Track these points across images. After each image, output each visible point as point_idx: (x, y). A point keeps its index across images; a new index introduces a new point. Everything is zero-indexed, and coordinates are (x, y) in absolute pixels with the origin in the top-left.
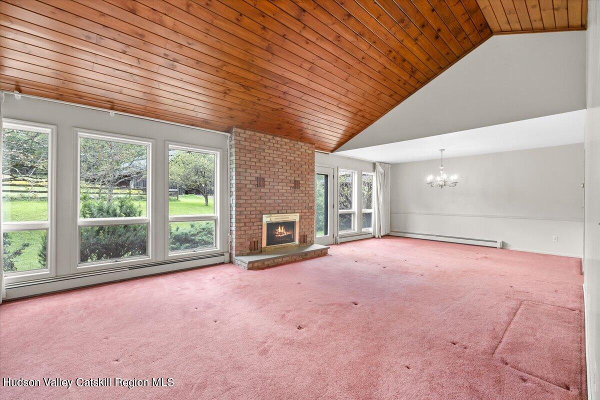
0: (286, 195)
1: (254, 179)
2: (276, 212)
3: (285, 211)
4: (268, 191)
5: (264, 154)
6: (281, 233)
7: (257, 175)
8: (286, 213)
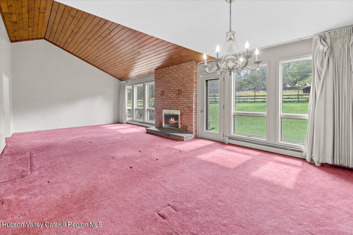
0: (174, 99)
1: (160, 92)
2: (169, 108)
3: (173, 108)
4: (165, 97)
5: (164, 78)
6: (172, 122)
7: (161, 90)
8: (174, 109)
